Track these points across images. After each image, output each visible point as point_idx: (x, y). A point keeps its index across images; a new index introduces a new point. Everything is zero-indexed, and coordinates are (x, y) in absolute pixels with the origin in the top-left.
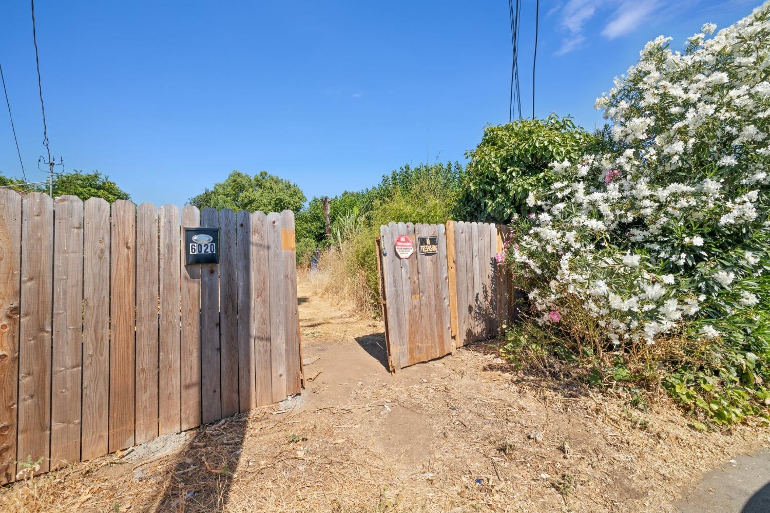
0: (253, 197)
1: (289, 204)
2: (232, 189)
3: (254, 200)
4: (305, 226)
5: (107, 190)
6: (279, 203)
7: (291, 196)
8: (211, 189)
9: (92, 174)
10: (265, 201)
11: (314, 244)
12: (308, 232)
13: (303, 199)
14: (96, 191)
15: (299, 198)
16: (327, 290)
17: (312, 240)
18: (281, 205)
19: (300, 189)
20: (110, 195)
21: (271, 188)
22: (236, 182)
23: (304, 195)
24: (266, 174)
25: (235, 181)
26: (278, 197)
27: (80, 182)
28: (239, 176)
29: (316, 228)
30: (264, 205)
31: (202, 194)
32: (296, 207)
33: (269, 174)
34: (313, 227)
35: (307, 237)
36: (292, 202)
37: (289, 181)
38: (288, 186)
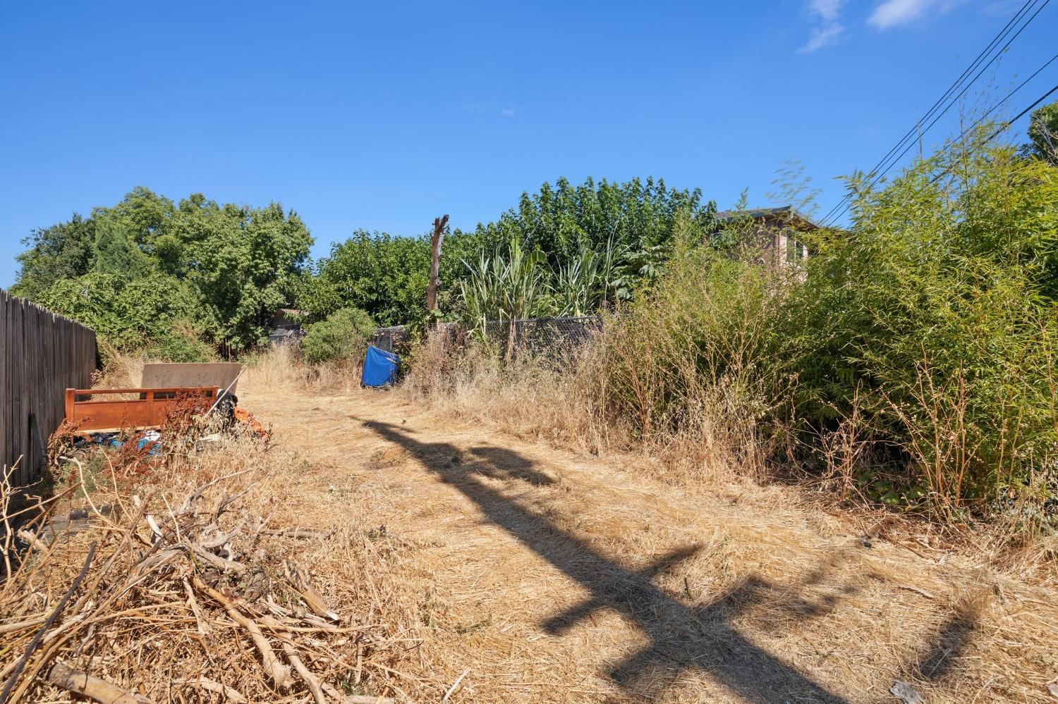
0: (208, 226)
1: (284, 247)
2: (133, 219)
6: (263, 242)
7: (284, 231)
8: (86, 216)
13: (309, 239)
15: (302, 237)
18: (267, 248)
22: (143, 209)
24: (201, 198)
25: (140, 206)
26: (262, 231)
28: (148, 197)
29: (363, 289)
31: (66, 223)
32: (297, 252)
33: (208, 198)
36: (289, 243)
37: (281, 205)
38: (277, 213)
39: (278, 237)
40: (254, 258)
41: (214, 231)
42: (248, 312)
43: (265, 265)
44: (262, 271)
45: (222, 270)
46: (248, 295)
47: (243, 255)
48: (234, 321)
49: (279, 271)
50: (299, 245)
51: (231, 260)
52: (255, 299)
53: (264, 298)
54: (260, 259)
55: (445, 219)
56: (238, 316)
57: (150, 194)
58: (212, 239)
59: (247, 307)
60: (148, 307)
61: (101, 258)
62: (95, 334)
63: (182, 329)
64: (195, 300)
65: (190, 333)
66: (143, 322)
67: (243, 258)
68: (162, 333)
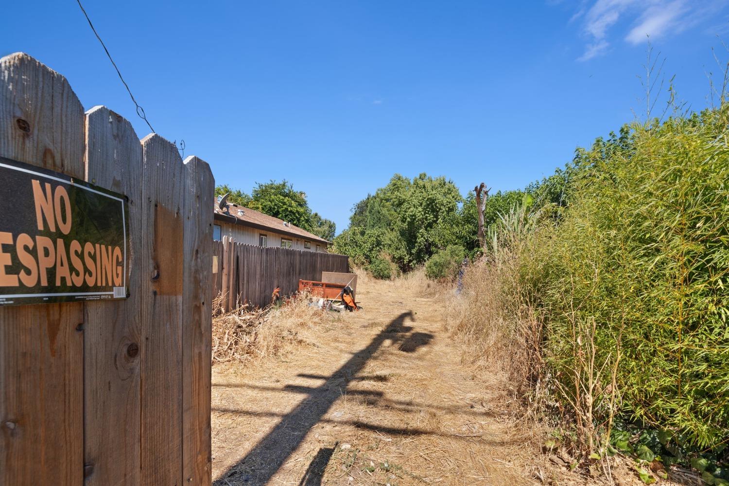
0: (404, 197)
1: (442, 205)
2: (392, 193)
3: (404, 201)
4: (456, 229)
5: (291, 197)
6: (431, 203)
7: (445, 194)
8: (373, 194)
9: (282, 183)
10: (416, 202)
11: (462, 252)
12: (457, 237)
13: (457, 198)
14: (283, 198)
15: (453, 197)
16: (461, 327)
17: (462, 248)
18: (432, 206)
19: (456, 186)
20: (293, 202)
21: (424, 187)
22: (396, 186)
23: (461, 194)
24: (425, 175)
25: (395, 185)
26: (430, 196)
27: (273, 191)
28: (399, 179)
30: (414, 205)
31: (365, 199)
32: (449, 208)
33: (428, 175)
34: (464, 232)
35: (456, 244)
37: (445, 178)
38: (443, 183)
39: (440, 198)
40: (425, 213)
41: (407, 200)
42: (420, 246)
43: (431, 217)
44: (429, 221)
45: (408, 221)
46: (420, 236)
47: (419, 213)
48: (414, 251)
49: (439, 220)
50: (450, 203)
51: (412, 216)
52: (424, 238)
53: (430, 237)
54: (428, 214)
55: (482, 186)
56: (416, 248)
57: (400, 177)
58: (406, 204)
59: (420, 243)
60: (369, 244)
61: (369, 217)
62: (348, 257)
63: (385, 255)
64: (396, 239)
65: (388, 258)
66: (366, 252)
67: (419, 214)
68: (373, 257)
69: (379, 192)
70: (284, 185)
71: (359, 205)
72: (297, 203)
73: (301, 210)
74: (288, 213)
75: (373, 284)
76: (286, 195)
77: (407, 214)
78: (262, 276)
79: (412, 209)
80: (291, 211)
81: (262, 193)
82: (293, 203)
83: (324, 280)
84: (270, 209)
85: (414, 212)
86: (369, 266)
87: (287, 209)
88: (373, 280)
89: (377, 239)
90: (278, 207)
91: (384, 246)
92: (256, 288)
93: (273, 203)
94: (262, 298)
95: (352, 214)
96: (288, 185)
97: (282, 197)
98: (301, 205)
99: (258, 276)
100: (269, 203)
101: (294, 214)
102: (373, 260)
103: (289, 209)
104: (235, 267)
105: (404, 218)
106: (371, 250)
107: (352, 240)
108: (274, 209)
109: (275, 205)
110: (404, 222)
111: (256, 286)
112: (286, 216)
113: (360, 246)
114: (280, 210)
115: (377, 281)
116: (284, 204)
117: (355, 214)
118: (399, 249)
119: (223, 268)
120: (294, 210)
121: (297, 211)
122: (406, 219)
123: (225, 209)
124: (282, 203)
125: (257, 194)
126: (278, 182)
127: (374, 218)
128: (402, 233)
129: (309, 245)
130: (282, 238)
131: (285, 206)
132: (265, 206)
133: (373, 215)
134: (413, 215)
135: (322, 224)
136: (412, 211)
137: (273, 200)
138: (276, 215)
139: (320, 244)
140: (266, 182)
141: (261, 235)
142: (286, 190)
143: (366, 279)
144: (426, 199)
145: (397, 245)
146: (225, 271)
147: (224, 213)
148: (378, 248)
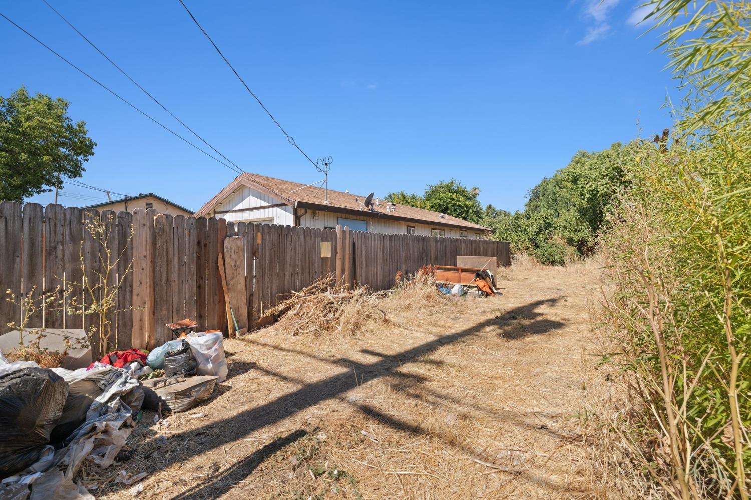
5: (460, 193)
9: (450, 181)
14: (452, 194)
28: (583, 155)
30: (595, 179)
45: (588, 198)
51: (592, 191)
57: (585, 153)
58: (582, 179)
60: (535, 228)
61: (543, 201)
62: (510, 243)
63: (558, 238)
64: (574, 220)
65: (563, 242)
66: (531, 236)
67: (603, 187)
68: (541, 241)
69: (559, 174)
70: (452, 183)
71: (533, 190)
72: (465, 197)
73: (469, 203)
74: (456, 207)
75: (538, 271)
76: (456, 192)
77: (585, 189)
78: (385, 261)
79: (591, 183)
80: (459, 206)
81: (433, 193)
82: (461, 198)
83: (460, 265)
84: (440, 206)
85: (595, 186)
86: (535, 252)
87: (455, 204)
88: (539, 266)
89: (545, 221)
90: (447, 203)
91: (555, 228)
92: (378, 271)
93: (442, 201)
94: (386, 282)
95: (527, 201)
96: (457, 183)
97: (450, 194)
98: (470, 199)
99: (380, 261)
100: (439, 201)
101: (462, 207)
102: (540, 244)
103: (457, 204)
104: (351, 252)
105: (581, 195)
106: (537, 235)
107: (514, 225)
108: (443, 205)
109: (444, 202)
110: (583, 199)
111: (377, 269)
112: (455, 210)
113: (525, 231)
114: (449, 206)
115: (545, 267)
116: (453, 199)
117: (530, 200)
118: (579, 230)
119: (336, 253)
120: (462, 204)
121: (465, 205)
122: (584, 195)
123: (370, 207)
124: (450, 199)
125: (428, 195)
126: (447, 181)
127: (549, 201)
128: (582, 212)
129: (465, 233)
130: (432, 229)
131: (453, 202)
132: (435, 204)
133: (547, 197)
134: (594, 190)
135: (497, 215)
136: (591, 186)
137: (442, 198)
138: (445, 211)
139: (479, 232)
140: (435, 182)
141: (408, 226)
142: (454, 187)
143: (530, 265)
144: (611, 169)
145: (575, 226)
146: (339, 255)
147: (369, 210)
148: (547, 231)
